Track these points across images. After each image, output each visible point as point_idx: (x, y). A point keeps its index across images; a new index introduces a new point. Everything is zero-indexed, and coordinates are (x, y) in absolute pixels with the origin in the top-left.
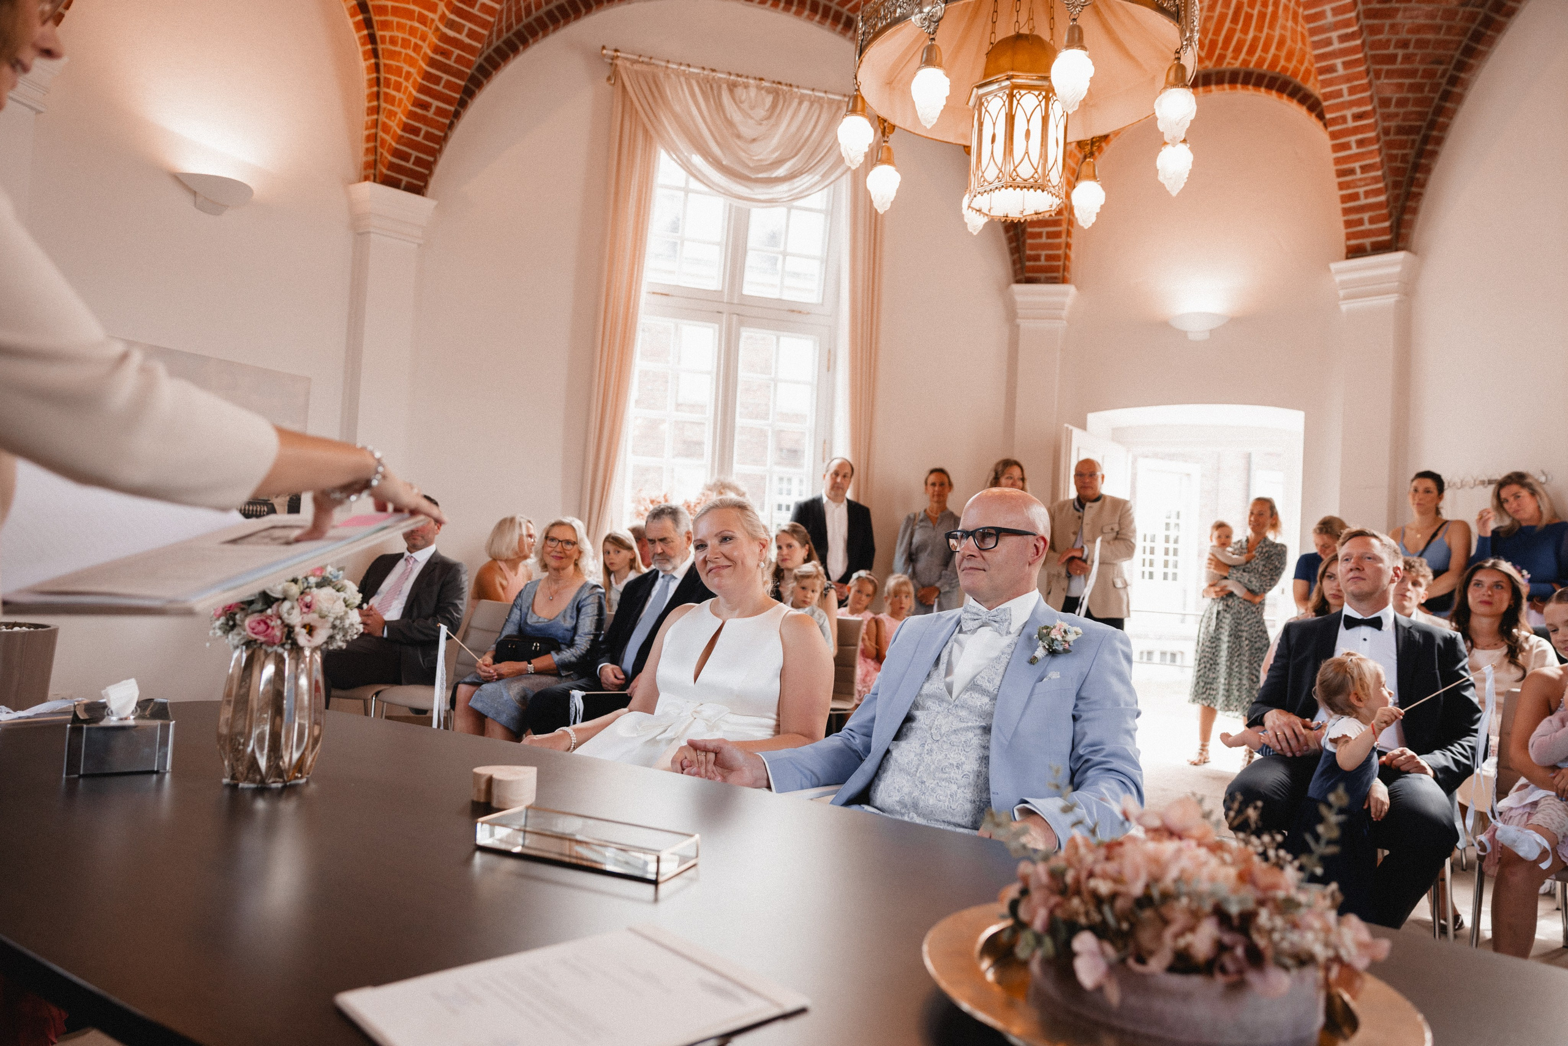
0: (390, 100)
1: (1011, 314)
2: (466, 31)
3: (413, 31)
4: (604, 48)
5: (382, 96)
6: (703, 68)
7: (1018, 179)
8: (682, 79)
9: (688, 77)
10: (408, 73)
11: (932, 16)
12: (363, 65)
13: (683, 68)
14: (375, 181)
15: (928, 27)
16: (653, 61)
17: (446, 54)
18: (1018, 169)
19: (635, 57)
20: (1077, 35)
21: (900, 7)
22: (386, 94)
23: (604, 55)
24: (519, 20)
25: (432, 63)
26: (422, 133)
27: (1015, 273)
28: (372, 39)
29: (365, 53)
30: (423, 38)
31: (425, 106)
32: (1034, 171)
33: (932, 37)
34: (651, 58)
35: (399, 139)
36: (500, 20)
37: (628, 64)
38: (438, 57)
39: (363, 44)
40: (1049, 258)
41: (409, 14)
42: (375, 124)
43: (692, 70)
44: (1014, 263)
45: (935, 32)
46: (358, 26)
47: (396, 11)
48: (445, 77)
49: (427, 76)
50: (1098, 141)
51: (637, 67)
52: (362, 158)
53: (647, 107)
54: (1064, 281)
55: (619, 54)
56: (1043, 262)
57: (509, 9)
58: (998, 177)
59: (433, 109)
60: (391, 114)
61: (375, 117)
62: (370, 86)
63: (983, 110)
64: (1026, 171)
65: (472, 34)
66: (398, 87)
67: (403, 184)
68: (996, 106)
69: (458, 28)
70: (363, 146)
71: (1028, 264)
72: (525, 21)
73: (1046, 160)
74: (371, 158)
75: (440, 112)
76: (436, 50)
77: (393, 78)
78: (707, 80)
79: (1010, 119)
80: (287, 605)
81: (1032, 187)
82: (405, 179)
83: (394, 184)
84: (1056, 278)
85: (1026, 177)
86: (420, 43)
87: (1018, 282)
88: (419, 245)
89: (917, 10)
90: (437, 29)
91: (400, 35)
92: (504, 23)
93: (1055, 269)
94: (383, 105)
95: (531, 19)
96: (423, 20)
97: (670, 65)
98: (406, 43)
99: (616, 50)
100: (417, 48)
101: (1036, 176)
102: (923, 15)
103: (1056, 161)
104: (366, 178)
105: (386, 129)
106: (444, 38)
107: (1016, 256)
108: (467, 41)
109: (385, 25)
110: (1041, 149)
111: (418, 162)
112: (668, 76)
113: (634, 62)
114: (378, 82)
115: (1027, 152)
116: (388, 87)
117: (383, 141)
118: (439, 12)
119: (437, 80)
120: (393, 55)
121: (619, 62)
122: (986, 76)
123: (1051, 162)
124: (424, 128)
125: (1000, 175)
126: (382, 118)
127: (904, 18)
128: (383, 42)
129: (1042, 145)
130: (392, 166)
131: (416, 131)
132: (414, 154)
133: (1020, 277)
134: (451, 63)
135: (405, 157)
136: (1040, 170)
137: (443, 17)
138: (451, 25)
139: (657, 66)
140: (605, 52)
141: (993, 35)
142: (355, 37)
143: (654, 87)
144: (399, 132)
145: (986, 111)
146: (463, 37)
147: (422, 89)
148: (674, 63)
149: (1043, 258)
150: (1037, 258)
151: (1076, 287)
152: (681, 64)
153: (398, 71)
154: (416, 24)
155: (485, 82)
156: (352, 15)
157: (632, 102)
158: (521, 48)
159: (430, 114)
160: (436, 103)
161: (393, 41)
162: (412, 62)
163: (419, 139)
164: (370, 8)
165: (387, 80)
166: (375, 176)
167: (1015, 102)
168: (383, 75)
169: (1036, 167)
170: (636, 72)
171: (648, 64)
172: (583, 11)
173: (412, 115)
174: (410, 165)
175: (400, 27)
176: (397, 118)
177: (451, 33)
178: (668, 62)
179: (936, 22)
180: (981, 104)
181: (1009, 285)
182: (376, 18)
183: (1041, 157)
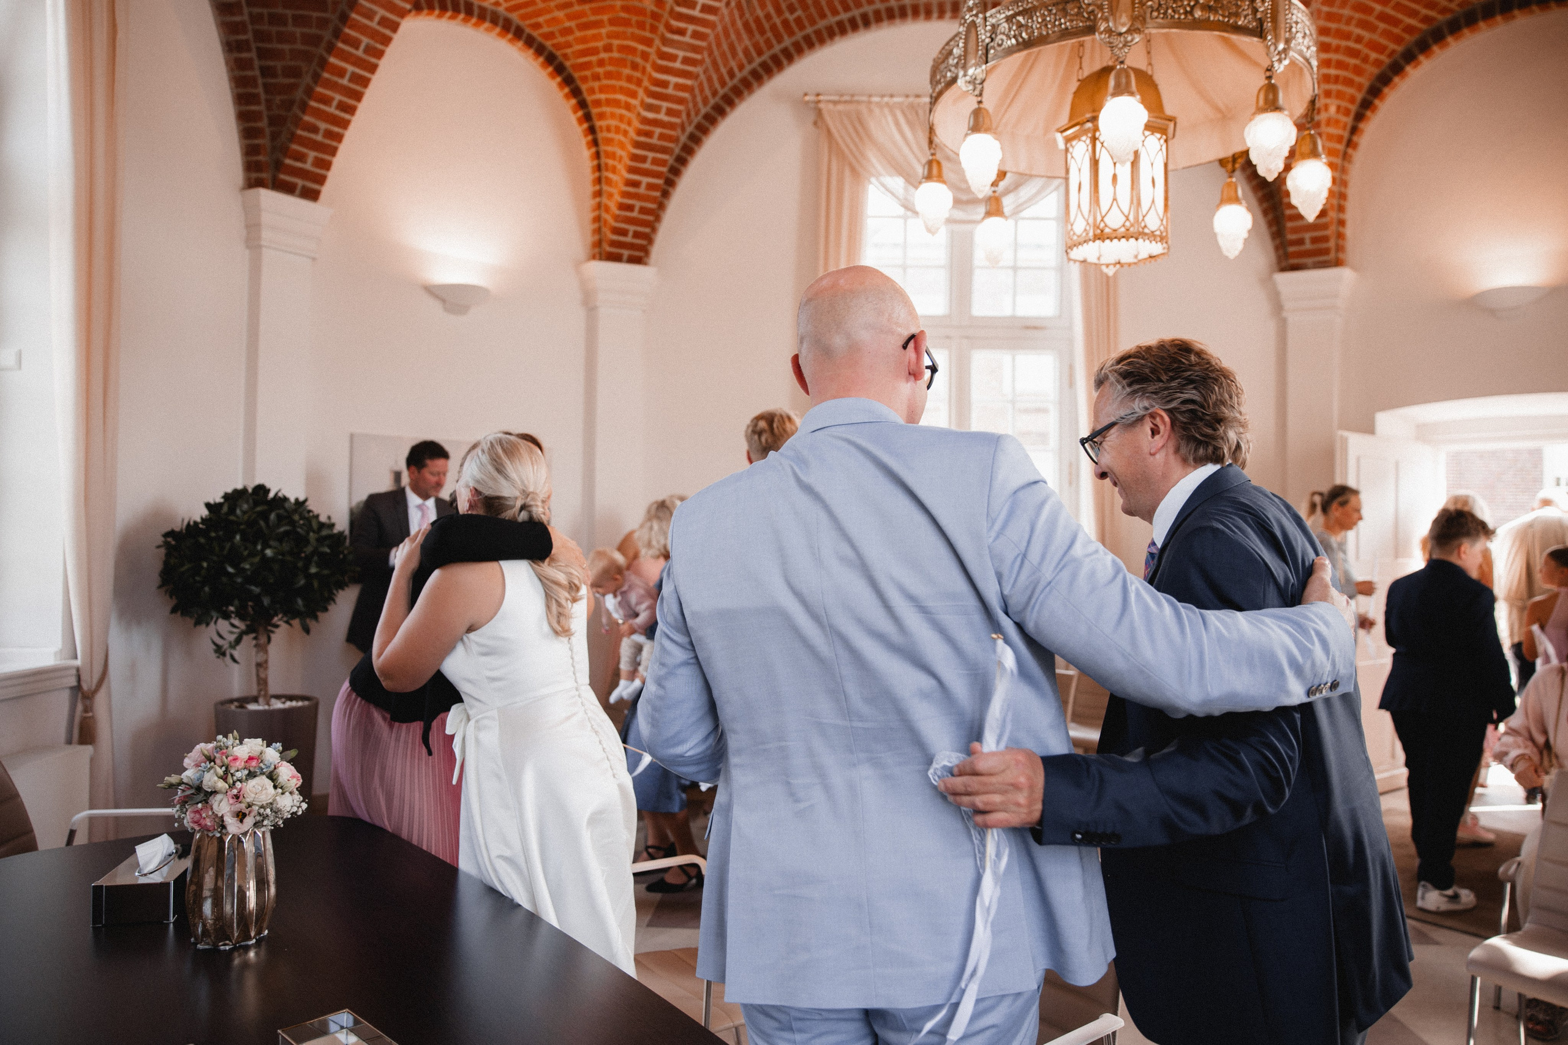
0: (609, 182)
1: (1277, 307)
2: (664, 110)
3: (621, 118)
4: (806, 95)
5: (603, 180)
6: (907, 96)
7: (1107, 230)
8: (886, 111)
9: (891, 108)
10: (621, 158)
11: (975, 79)
12: (586, 153)
13: (886, 99)
14: (601, 259)
15: (974, 90)
16: (856, 98)
17: (648, 134)
18: (1105, 219)
19: (836, 98)
20: (1124, 80)
21: (950, 71)
22: (607, 178)
23: (807, 102)
24: (723, 84)
25: (638, 145)
26: (637, 209)
27: (1279, 259)
28: (592, 130)
29: (588, 143)
30: (629, 123)
31: (636, 184)
32: (1124, 219)
33: (979, 99)
34: (853, 96)
35: (617, 218)
36: (702, 91)
37: (831, 106)
38: (642, 139)
39: (586, 136)
40: (1314, 240)
41: (616, 103)
42: (599, 206)
43: (896, 100)
44: (1277, 248)
45: (981, 95)
46: (580, 121)
47: (609, 102)
48: (651, 155)
49: (634, 158)
50: (1239, 157)
51: (840, 107)
52: (590, 239)
53: (852, 146)
54: (1338, 263)
55: (821, 98)
56: (1308, 246)
57: (709, 79)
58: (1085, 230)
59: (643, 186)
60: (610, 195)
61: (598, 200)
62: (594, 172)
63: (1069, 156)
64: (1115, 220)
65: (670, 112)
66: (614, 170)
67: (625, 257)
68: (1081, 150)
69: (655, 109)
70: (590, 227)
71: (1291, 249)
72: (730, 84)
73: (1139, 204)
74: (597, 237)
75: (650, 187)
76: (640, 133)
77: (610, 162)
78: (912, 106)
79: (1095, 163)
80: (219, 797)
81: (1123, 237)
82: (626, 253)
83: (615, 258)
84: (1325, 262)
85: (1115, 227)
86: (627, 128)
87: (1283, 269)
88: (644, 311)
89: (961, 73)
90: (639, 114)
91: (613, 123)
92: (708, 92)
93: (1326, 251)
94: (605, 188)
95: (736, 81)
96: (628, 107)
97: (876, 99)
98: (618, 130)
99: (818, 95)
100: (625, 133)
101: (1128, 224)
102: (968, 78)
103: (1153, 201)
104: (594, 257)
105: (607, 209)
106: (645, 121)
107: (1278, 241)
108: (666, 118)
109: (602, 116)
110: (1132, 193)
111: (636, 235)
112: (871, 111)
113: (835, 103)
114: (598, 168)
115: (1115, 199)
116: (607, 170)
117: (606, 221)
118: (639, 98)
119: (643, 159)
120: (609, 141)
121: (822, 106)
122: (1071, 118)
123: (1145, 204)
124: (638, 204)
125: (1088, 228)
126: (604, 200)
127: (954, 80)
128: (601, 131)
129: (1132, 189)
130: (613, 244)
131: (630, 208)
132: (632, 228)
133: (1284, 264)
134: (654, 141)
135: (624, 233)
136: (1131, 218)
137: (642, 103)
138: (650, 108)
139: (858, 102)
140: (807, 98)
141: (1081, 71)
142: (577, 131)
143: (859, 125)
144: (618, 212)
145: (1072, 157)
146: (662, 116)
147: (632, 170)
148: (876, 95)
149: (1308, 241)
150: (1301, 242)
151: (1355, 269)
152: (883, 96)
153: (613, 156)
154: (624, 112)
155: (696, 148)
156: (575, 112)
157: (837, 144)
158: (728, 109)
159: (642, 190)
160: (645, 180)
161: (608, 129)
162: (622, 146)
163: (635, 214)
164: (590, 104)
165: (606, 164)
166: (600, 254)
167: (1098, 145)
168: (603, 160)
169: (1126, 213)
170: (840, 112)
171: (850, 102)
172: (785, 62)
173: (626, 195)
174: (629, 239)
175: (613, 115)
176: (614, 199)
177: (650, 115)
178: (870, 96)
179: (978, 85)
180: (1067, 150)
181: (1272, 272)
182: (594, 111)
183: (1132, 202)
